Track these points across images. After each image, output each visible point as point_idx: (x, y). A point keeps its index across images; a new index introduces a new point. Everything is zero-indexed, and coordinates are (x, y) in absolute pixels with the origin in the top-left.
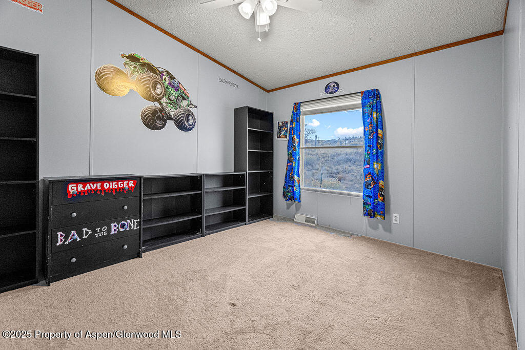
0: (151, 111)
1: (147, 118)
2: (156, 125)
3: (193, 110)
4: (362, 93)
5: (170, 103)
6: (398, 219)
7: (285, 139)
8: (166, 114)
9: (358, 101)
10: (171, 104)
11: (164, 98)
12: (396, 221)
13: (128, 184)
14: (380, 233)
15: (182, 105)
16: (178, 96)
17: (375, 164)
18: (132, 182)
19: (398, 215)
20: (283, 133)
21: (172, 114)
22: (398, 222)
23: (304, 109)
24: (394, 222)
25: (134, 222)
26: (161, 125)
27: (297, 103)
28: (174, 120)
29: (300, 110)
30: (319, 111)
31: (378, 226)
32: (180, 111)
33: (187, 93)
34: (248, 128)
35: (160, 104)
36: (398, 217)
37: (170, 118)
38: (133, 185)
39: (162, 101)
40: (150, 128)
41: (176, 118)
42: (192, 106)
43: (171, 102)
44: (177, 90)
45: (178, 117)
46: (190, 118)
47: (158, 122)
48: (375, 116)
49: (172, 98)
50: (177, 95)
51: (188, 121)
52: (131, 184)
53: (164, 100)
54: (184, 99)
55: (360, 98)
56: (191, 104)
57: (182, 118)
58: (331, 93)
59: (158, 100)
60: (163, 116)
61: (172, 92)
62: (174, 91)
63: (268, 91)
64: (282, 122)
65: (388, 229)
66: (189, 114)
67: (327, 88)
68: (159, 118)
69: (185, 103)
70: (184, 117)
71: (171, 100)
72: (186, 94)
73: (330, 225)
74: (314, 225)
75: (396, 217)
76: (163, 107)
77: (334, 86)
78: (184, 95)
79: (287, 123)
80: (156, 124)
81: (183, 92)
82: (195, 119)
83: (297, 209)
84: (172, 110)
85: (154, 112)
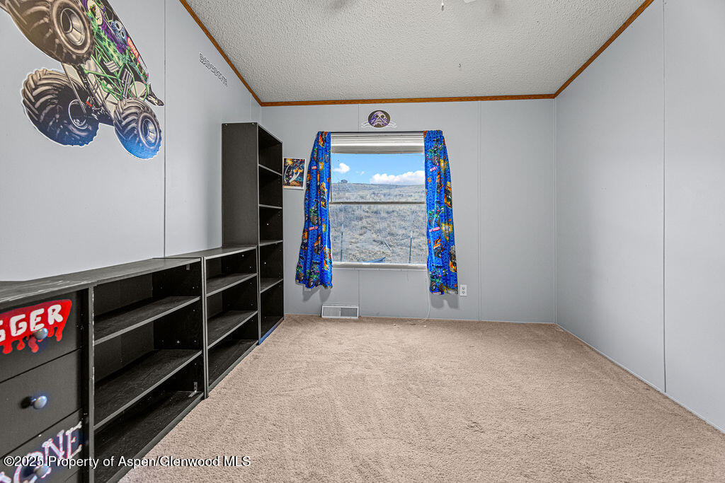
0: (56, 88)
1: (44, 105)
2: (70, 131)
3: (155, 109)
4: (425, 133)
5: (106, 79)
6: (465, 291)
7: (300, 188)
8: (97, 105)
9: (420, 143)
10: (109, 82)
11: (92, 62)
12: (463, 292)
13: (44, 318)
14: (446, 311)
15: (133, 90)
16: (125, 66)
17: (443, 225)
18: (58, 307)
19: (465, 286)
20: (295, 177)
21: (111, 109)
22: (465, 295)
23: (335, 143)
24: (461, 294)
25: (65, 437)
26: (83, 134)
27: (326, 133)
28: (116, 125)
29: (329, 143)
30: (361, 150)
31: (442, 302)
32: (129, 106)
33: (143, 66)
34: (258, 165)
35: (82, 74)
36: (466, 288)
37: (106, 119)
38: (60, 319)
39: (85, 67)
40: (51, 135)
41: (120, 122)
42: (153, 99)
43: (108, 77)
44: (122, 51)
45: (125, 118)
46: (151, 127)
47: (76, 122)
48: (442, 164)
49: (112, 67)
50: (121, 64)
51: (146, 134)
52: (55, 315)
53: (91, 66)
54: (138, 78)
55: (422, 139)
56: (152, 95)
57: (133, 125)
58: (378, 126)
59: (77, 62)
60: (89, 110)
61: (111, 51)
62: (115, 51)
63: (263, 104)
64: (293, 160)
65: (454, 305)
66: (148, 119)
67: (372, 118)
68: (77, 111)
69: (138, 89)
70: (137, 123)
71: (108, 72)
72: (140, 68)
73: (377, 314)
74: (357, 318)
75: (463, 289)
76: (87, 84)
77: (382, 116)
78: (136, 68)
79: (302, 162)
80: (71, 127)
81: (136, 60)
82: (160, 131)
83: (324, 299)
84: (112, 98)
85: (64, 92)
